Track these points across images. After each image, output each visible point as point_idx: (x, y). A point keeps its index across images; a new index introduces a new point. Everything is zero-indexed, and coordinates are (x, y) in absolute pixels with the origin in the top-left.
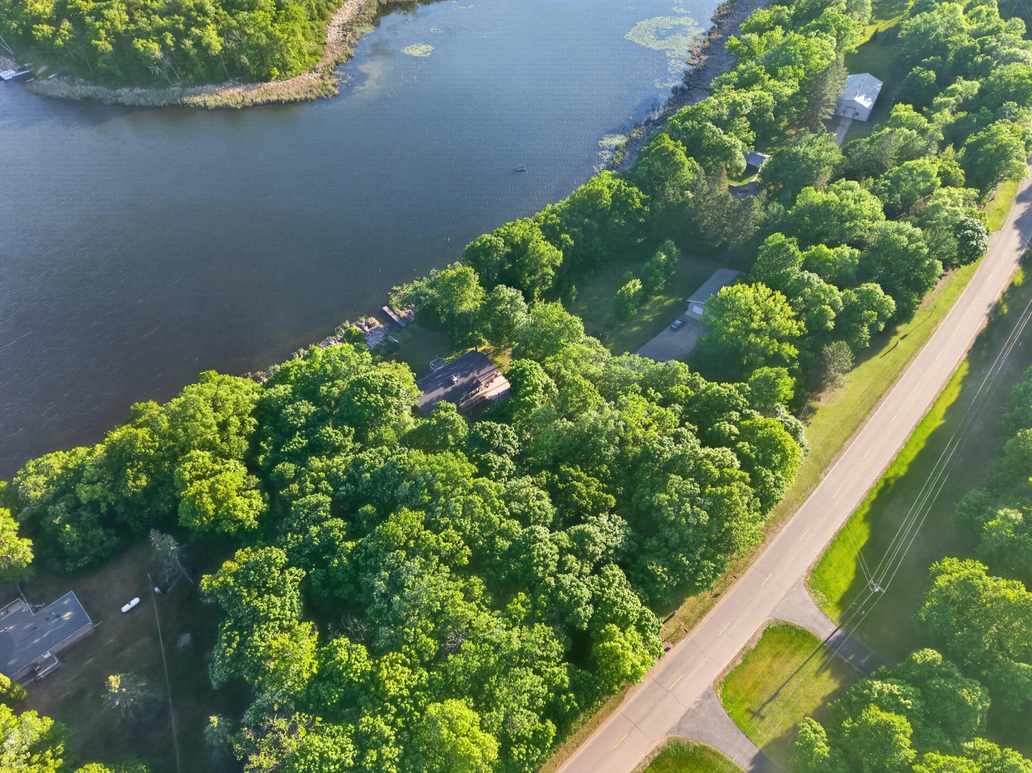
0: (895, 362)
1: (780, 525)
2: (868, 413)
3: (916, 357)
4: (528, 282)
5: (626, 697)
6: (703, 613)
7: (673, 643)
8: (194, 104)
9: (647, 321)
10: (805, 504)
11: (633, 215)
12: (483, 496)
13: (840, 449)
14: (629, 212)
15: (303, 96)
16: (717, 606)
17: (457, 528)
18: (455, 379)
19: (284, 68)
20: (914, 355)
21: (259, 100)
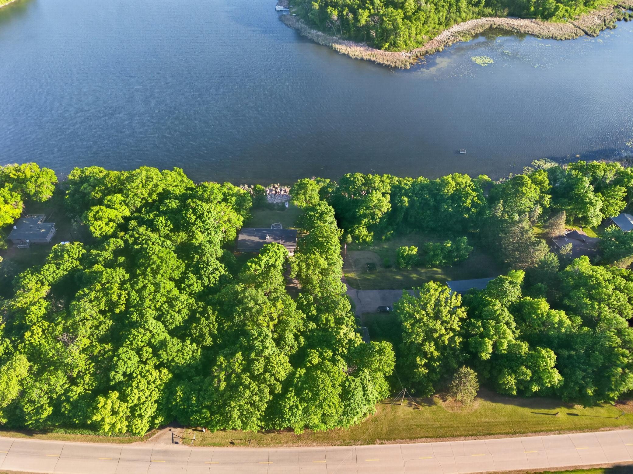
0: (538, 424)
1: (315, 444)
2: (465, 436)
3: (560, 433)
4: (361, 212)
5: (134, 444)
6: (214, 445)
7: (183, 443)
8: (335, 49)
9: (412, 278)
10: (344, 447)
11: (460, 209)
12: (156, 289)
13: (413, 438)
14: (459, 206)
15: (388, 63)
16: (225, 449)
17: (129, 294)
18: (268, 237)
19: (394, 45)
20: (560, 431)
21: (365, 57)
